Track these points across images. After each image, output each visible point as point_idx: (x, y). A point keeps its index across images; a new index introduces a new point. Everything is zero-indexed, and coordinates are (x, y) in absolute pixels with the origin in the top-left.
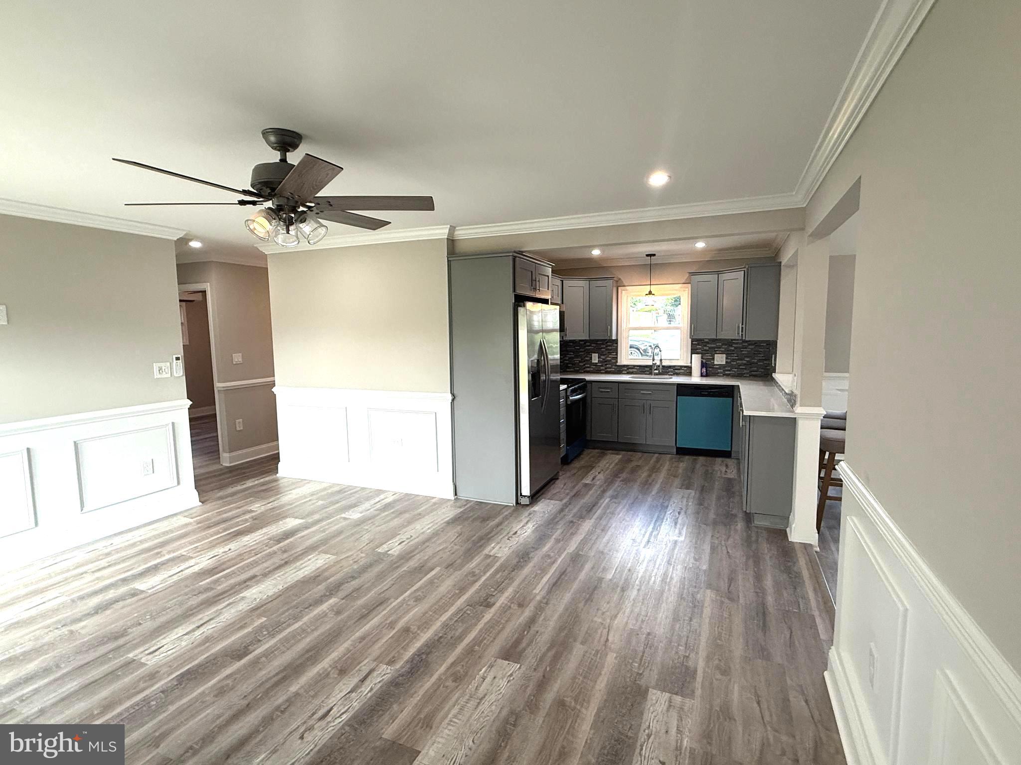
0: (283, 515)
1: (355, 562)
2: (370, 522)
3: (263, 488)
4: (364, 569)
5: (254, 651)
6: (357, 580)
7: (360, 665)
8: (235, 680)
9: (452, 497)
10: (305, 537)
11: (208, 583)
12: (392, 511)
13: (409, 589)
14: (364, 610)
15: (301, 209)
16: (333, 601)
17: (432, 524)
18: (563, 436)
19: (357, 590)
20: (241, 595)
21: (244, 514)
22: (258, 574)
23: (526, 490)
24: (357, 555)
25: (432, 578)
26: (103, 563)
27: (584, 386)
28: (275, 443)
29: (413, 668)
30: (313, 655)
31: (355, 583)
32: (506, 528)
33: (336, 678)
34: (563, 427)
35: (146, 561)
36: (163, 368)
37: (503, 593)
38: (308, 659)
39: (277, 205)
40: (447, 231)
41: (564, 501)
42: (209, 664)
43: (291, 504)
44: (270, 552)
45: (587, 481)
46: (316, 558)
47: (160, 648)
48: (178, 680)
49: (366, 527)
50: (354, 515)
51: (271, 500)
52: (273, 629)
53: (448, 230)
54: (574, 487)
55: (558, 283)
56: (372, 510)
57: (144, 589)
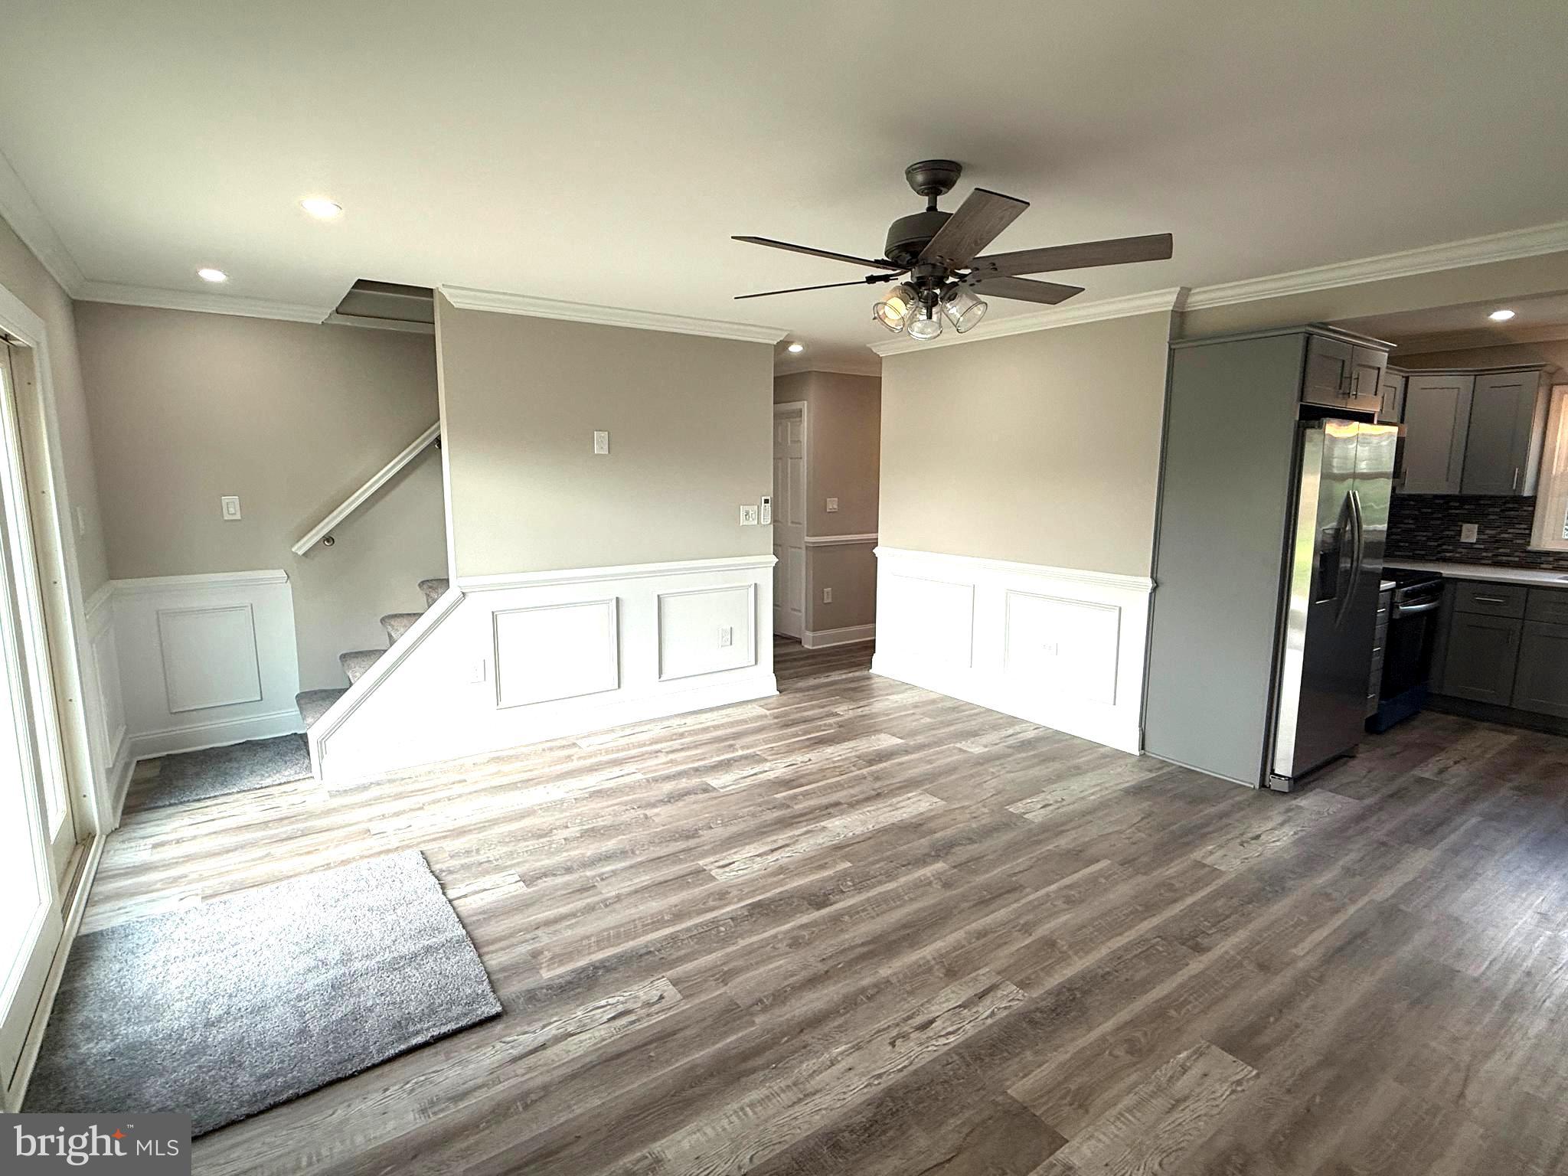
0: (877, 728)
1: (975, 817)
2: (998, 763)
3: (852, 685)
4: (988, 832)
5: (835, 903)
6: (976, 846)
7: (977, 972)
8: (813, 933)
9: (1135, 750)
10: (904, 766)
11: (784, 797)
12: (1032, 753)
13: (1057, 881)
14: (985, 893)
15: (951, 280)
16: (940, 866)
17: (1098, 788)
18: (1375, 678)
19: (977, 859)
20: (822, 824)
21: (827, 716)
22: (842, 801)
23: (1284, 764)
24: (978, 808)
25: (1096, 875)
26: (676, 744)
27: (1437, 587)
28: (870, 626)
29: (1059, 1006)
30: (910, 934)
31: (974, 849)
32: (1237, 824)
33: (941, 978)
34: (1377, 661)
35: (719, 752)
36: (751, 512)
37: (1228, 935)
38: (905, 938)
39: (918, 278)
40: (1173, 298)
41: (1368, 801)
42: (782, 902)
43: (888, 715)
44: (857, 776)
45: (1427, 772)
46: (919, 798)
47: (730, 864)
48: (749, 910)
49: (992, 770)
50: (975, 748)
51: (862, 704)
52: (862, 882)
53: (1175, 296)
54: (1393, 779)
55: (1398, 381)
56: (1001, 745)
57: (716, 787)
